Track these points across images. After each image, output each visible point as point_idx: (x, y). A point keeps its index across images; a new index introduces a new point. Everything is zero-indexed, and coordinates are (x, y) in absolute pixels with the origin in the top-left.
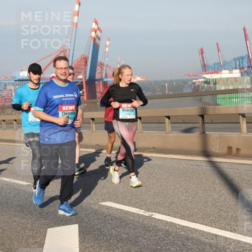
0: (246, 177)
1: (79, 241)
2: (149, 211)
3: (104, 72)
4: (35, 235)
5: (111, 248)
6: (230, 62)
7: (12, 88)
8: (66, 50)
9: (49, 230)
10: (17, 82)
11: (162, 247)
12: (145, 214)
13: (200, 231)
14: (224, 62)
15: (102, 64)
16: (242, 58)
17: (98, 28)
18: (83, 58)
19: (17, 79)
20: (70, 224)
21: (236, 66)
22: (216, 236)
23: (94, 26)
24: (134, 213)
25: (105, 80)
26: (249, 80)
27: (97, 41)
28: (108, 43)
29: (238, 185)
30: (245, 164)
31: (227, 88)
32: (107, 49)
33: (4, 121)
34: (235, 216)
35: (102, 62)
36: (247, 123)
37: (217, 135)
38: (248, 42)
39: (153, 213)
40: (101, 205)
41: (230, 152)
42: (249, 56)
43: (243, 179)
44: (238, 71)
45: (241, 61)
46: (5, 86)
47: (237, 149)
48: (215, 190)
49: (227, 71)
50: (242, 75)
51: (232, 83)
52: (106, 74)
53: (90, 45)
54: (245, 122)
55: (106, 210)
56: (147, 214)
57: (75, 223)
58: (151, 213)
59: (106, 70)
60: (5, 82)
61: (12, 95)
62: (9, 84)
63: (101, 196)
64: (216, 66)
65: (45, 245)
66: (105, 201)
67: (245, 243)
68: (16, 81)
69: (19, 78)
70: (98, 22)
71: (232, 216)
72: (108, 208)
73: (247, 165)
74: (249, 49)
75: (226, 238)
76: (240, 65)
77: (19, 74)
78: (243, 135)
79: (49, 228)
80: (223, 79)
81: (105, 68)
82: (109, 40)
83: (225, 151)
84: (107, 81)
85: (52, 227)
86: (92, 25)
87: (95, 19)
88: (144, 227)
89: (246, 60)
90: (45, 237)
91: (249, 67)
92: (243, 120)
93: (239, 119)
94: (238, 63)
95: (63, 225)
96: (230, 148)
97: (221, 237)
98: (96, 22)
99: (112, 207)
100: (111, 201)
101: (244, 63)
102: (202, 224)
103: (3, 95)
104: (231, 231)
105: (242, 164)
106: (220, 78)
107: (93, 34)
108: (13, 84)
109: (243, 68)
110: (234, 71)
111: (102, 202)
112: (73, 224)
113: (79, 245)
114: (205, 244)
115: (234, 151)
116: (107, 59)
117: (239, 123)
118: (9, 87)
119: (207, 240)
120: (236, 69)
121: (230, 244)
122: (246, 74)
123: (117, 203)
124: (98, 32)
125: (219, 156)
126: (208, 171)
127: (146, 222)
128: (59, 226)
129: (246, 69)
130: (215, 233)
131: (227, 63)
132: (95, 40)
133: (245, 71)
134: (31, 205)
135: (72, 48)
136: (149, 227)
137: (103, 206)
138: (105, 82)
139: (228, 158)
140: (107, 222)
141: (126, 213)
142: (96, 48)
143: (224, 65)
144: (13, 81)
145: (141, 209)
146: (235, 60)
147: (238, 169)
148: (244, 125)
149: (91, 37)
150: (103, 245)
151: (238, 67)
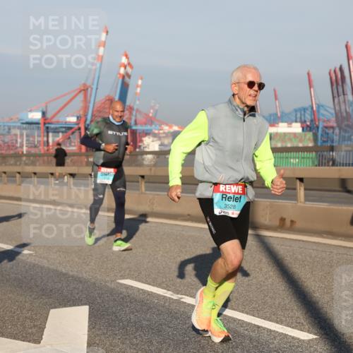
0: (300, 257)
1: (89, 326)
2: (178, 294)
3: (133, 118)
4: (34, 316)
5: (127, 337)
6: (290, 113)
7: (18, 132)
8: (87, 89)
9: (52, 311)
10: (24, 126)
11: (190, 339)
12: (172, 297)
13: (239, 320)
14: (282, 113)
15: (131, 109)
16: (305, 109)
17: (129, 64)
18: (108, 100)
19: (24, 122)
20: (79, 305)
21: (296, 118)
22: (259, 327)
23: (124, 60)
24: (159, 295)
25: (134, 128)
26: (312, 138)
27: (127, 79)
28: (140, 82)
29: (290, 265)
30: (300, 241)
31: (284, 145)
32: (138, 90)
33: (5, 173)
34: (282, 303)
35: (132, 105)
36: (305, 189)
37: (268, 203)
38: (312, 90)
39: (183, 296)
40: (119, 283)
41: (282, 225)
42: (312, 108)
43: (296, 258)
44: (298, 125)
45: (303, 112)
46: (9, 129)
47: (292, 221)
48: (261, 270)
49: (285, 124)
50: (303, 130)
51: (290, 140)
52: (136, 121)
53: (117, 84)
54: (302, 189)
55: (124, 290)
56: (175, 297)
57: (85, 304)
58: (180, 296)
59: (136, 116)
60: (9, 124)
61: (17, 141)
62: (14, 127)
63: (120, 272)
64: (272, 118)
65: (45, 330)
66: (124, 279)
67: (293, 338)
68: (23, 123)
69: (27, 120)
70: (129, 56)
71: (279, 304)
72: (128, 287)
73: (303, 241)
74: (313, 99)
75: (271, 331)
76: (301, 118)
77: (27, 115)
78: (299, 204)
79: (52, 308)
80: (281, 134)
81: (134, 113)
82: (142, 79)
83: (277, 223)
84: (136, 130)
85: (55, 307)
86: (121, 59)
87: (125, 52)
88: (171, 313)
89: (309, 112)
90: (47, 320)
91: (312, 121)
92: (300, 186)
93: (296, 185)
94: (299, 115)
95: (70, 306)
96: (283, 220)
97: (264, 329)
98: (127, 56)
99: (132, 287)
100: (132, 278)
101: (307, 115)
102: (242, 312)
103: (6, 140)
104: (277, 323)
105: (296, 240)
106: (277, 133)
107: (122, 71)
108: (19, 128)
109: (305, 121)
110: (294, 124)
111: (120, 279)
112: (82, 305)
113: (88, 331)
114: (243, 336)
115: (288, 223)
116: (138, 102)
117: (295, 189)
118: (13, 131)
119: (246, 332)
120: (296, 122)
121: (275, 338)
122: (308, 129)
123: (139, 281)
124: (128, 68)
125: (268, 228)
126: (255, 247)
127: (173, 307)
128: (65, 306)
129: (308, 123)
130: (256, 323)
131: (286, 115)
132: (123, 77)
133: (308, 126)
134: (32, 279)
135: (94, 87)
136: (176, 313)
137: (121, 284)
138: (134, 130)
139: (280, 232)
140: (125, 305)
141: (149, 294)
142: (125, 88)
143: (282, 116)
144: (19, 124)
145: (168, 290)
146: (296, 111)
147: (290, 246)
148: (301, 192)
149: (120, 74)
150: (117, 332)
151: (298, 120)
